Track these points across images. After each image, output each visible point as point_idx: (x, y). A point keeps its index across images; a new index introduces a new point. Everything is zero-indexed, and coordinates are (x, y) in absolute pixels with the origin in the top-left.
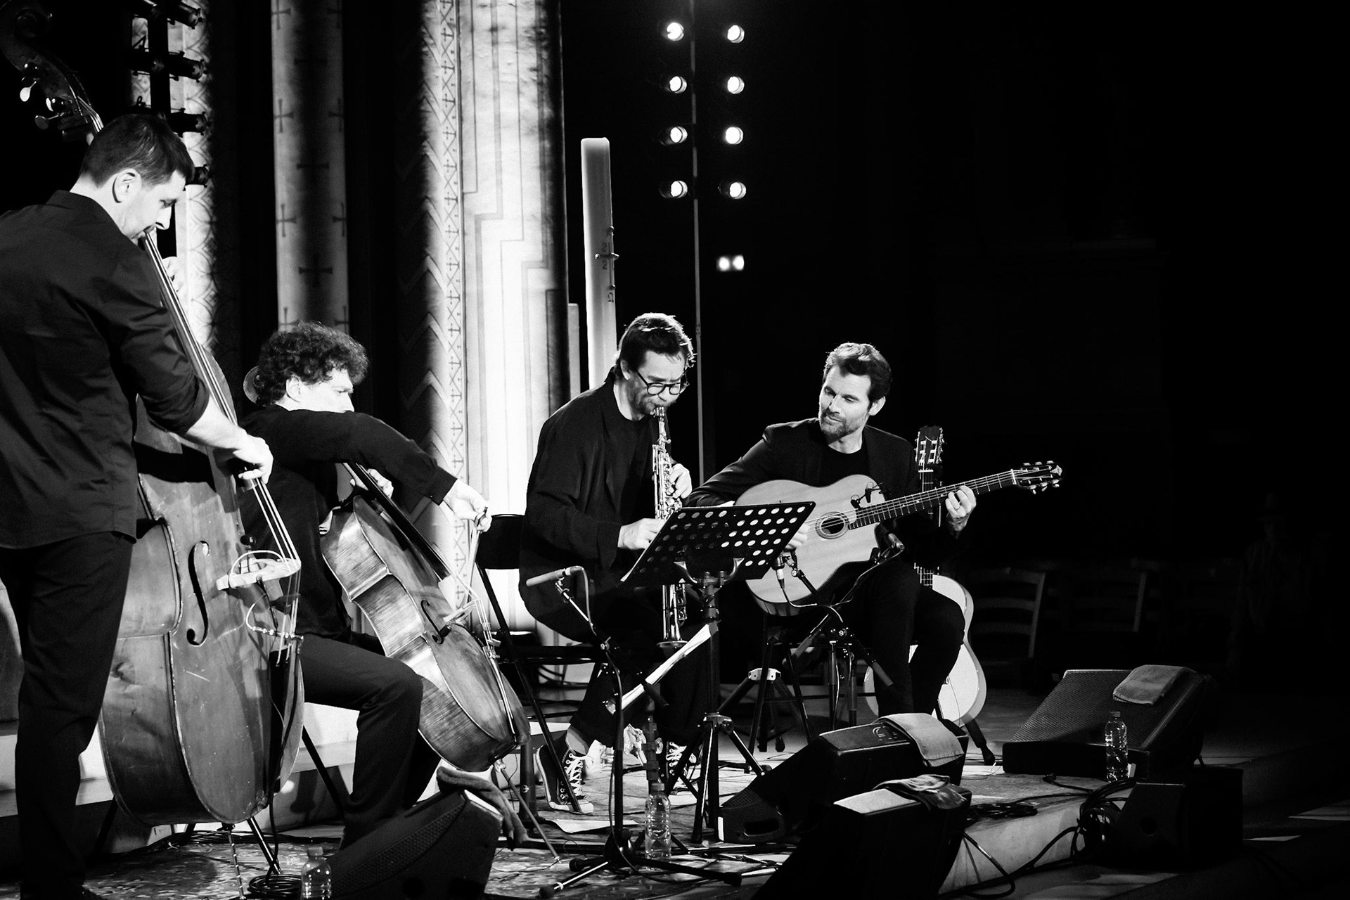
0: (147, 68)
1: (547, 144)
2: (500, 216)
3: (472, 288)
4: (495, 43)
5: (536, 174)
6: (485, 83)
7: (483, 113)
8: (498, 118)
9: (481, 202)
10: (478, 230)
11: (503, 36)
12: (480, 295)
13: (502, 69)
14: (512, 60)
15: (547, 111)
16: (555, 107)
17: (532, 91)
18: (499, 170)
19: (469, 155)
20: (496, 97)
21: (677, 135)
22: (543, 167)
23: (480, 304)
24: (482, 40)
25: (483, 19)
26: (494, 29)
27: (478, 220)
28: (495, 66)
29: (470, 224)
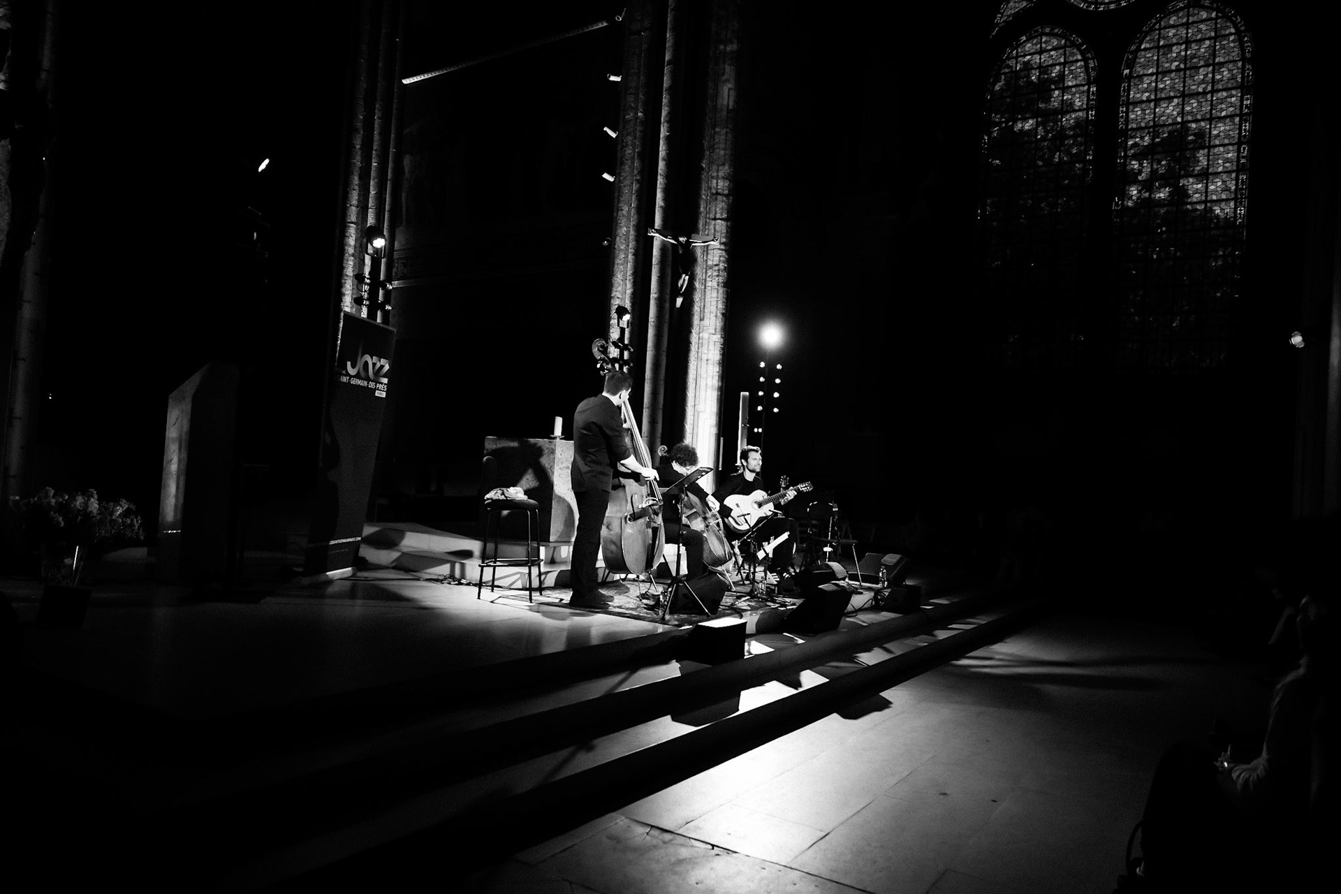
0: (618, 363)
1: (719, 393)
2: (704, 412)
3: (695, 431)
4: (707, 364)
5: (715, 401)
6: (704, 375)
7: (702, 383)
8: (706, 385)
9: (700, 407)
10: (698, 416)
11: (709, 362)
12: (697, 433)
13: (709, 371)
14: (712, 368)
15: (720, 384)
16: (722, 383)
17: (717, 378)
18: (705, 399)
19: (697, 394)
20: (707, 379)
21: (761, 393)
22: (718, 399)
23: (697, 436)
24: (704, 362)
25: (705, 357)
26: (707, 360)
27: (698, 413)
28: (707, 371)
29: (696, 414)
